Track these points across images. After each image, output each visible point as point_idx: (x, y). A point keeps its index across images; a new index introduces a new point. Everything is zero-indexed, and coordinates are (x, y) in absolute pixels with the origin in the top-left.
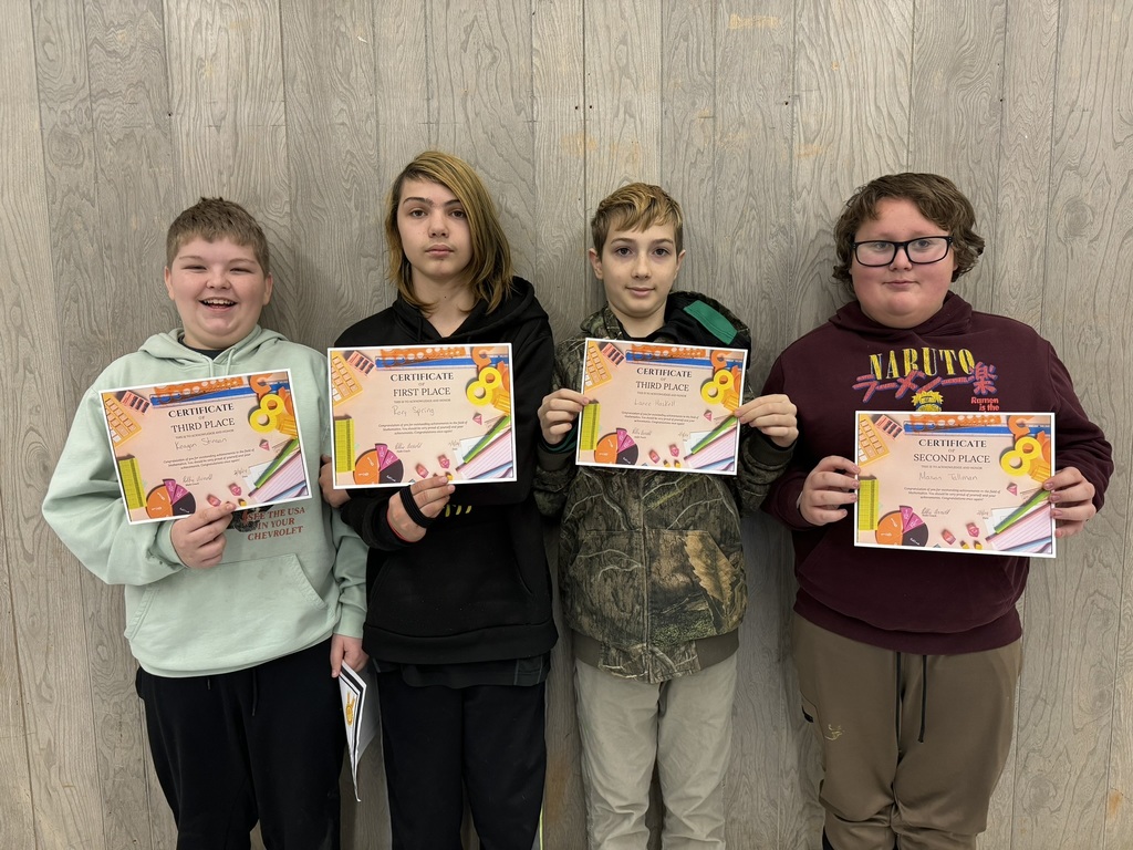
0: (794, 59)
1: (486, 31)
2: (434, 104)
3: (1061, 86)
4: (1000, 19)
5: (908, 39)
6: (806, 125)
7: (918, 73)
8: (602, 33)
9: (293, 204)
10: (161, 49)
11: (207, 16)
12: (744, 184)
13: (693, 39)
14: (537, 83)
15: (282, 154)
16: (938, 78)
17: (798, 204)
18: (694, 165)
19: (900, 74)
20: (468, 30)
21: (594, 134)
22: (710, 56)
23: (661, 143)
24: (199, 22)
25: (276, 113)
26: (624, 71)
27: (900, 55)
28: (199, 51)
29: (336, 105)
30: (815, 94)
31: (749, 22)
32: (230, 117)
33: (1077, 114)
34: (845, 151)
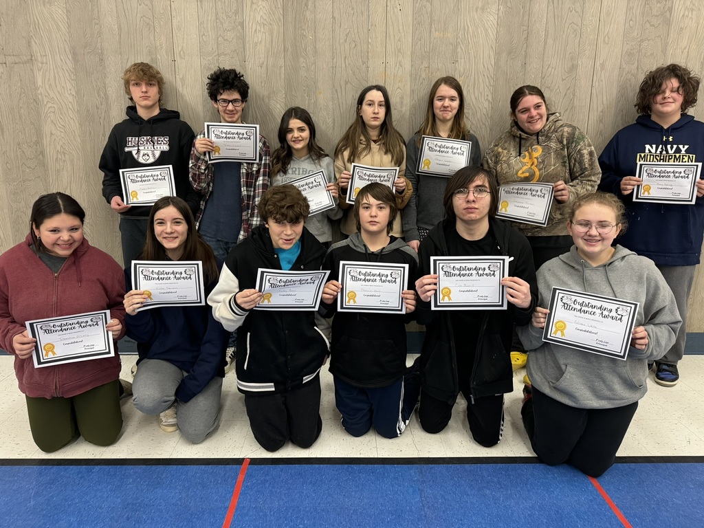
0: (456, 47)
1: (353, 36)
2: (335, 60)
3: (545, 59)
4: (526, 36)
5: (494, 42)
6: (460, 71)
7: (498, 54)
8: (392, 37)
9: (286, 95)
10: (242, 39)
11: (258, 28)
13: (423, 41)
14: (370, 54)
15: (283, 76)
16: (504, 55)
18: (421, 83)
19: (492, 53)
20: (347, 35)
21: (388, 72)
22: (428, 46)
23: (411, 76)
24: (256, 30)
25: (281, 62)
26: (399, 51)
27: (492, 47)
28: (256, 40)
29: (302, 60)
30: (463, 60)
31: (442, 34)
32: (265, 63)
33: (550, 69)
34: (472, 80)
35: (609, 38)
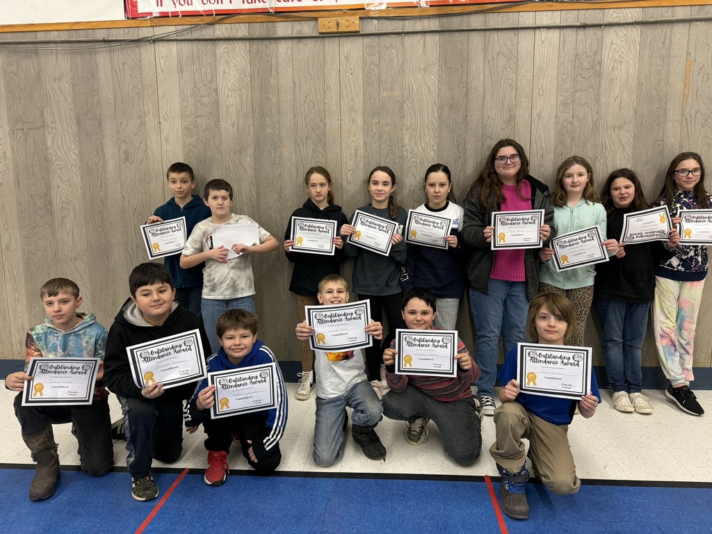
0: (402, 104)
1: (311, 97)
2: (296, 119)
3: (485, 111)
4: (465, 92)
5: (437, 97)
6: (407, 125)
7: (440, 109)
8: (346, 98)
9: (255, 150)
10: (216, 103)
11: (230, 93)
12: (388, 143)
13: (372, 99)
14: (326, 113)
15: (252, 134)
16: (446, 109)
17: (405, 149)
18: (373, 137)
19: (435, 109)
20: (306, 97)
21: (343, 128)
22: (377, 104)
23: (363, 131)
24: (228, 95)
25: (250, 121)
26: (352, 109)
27: (435, 103)
28: (228, 103)
29: (268, 119)
30: (409, 116)
31: (389, 94)
32: (236, 123)
33: (490, 120)
34: (419, 132)
35: (543, 90)
